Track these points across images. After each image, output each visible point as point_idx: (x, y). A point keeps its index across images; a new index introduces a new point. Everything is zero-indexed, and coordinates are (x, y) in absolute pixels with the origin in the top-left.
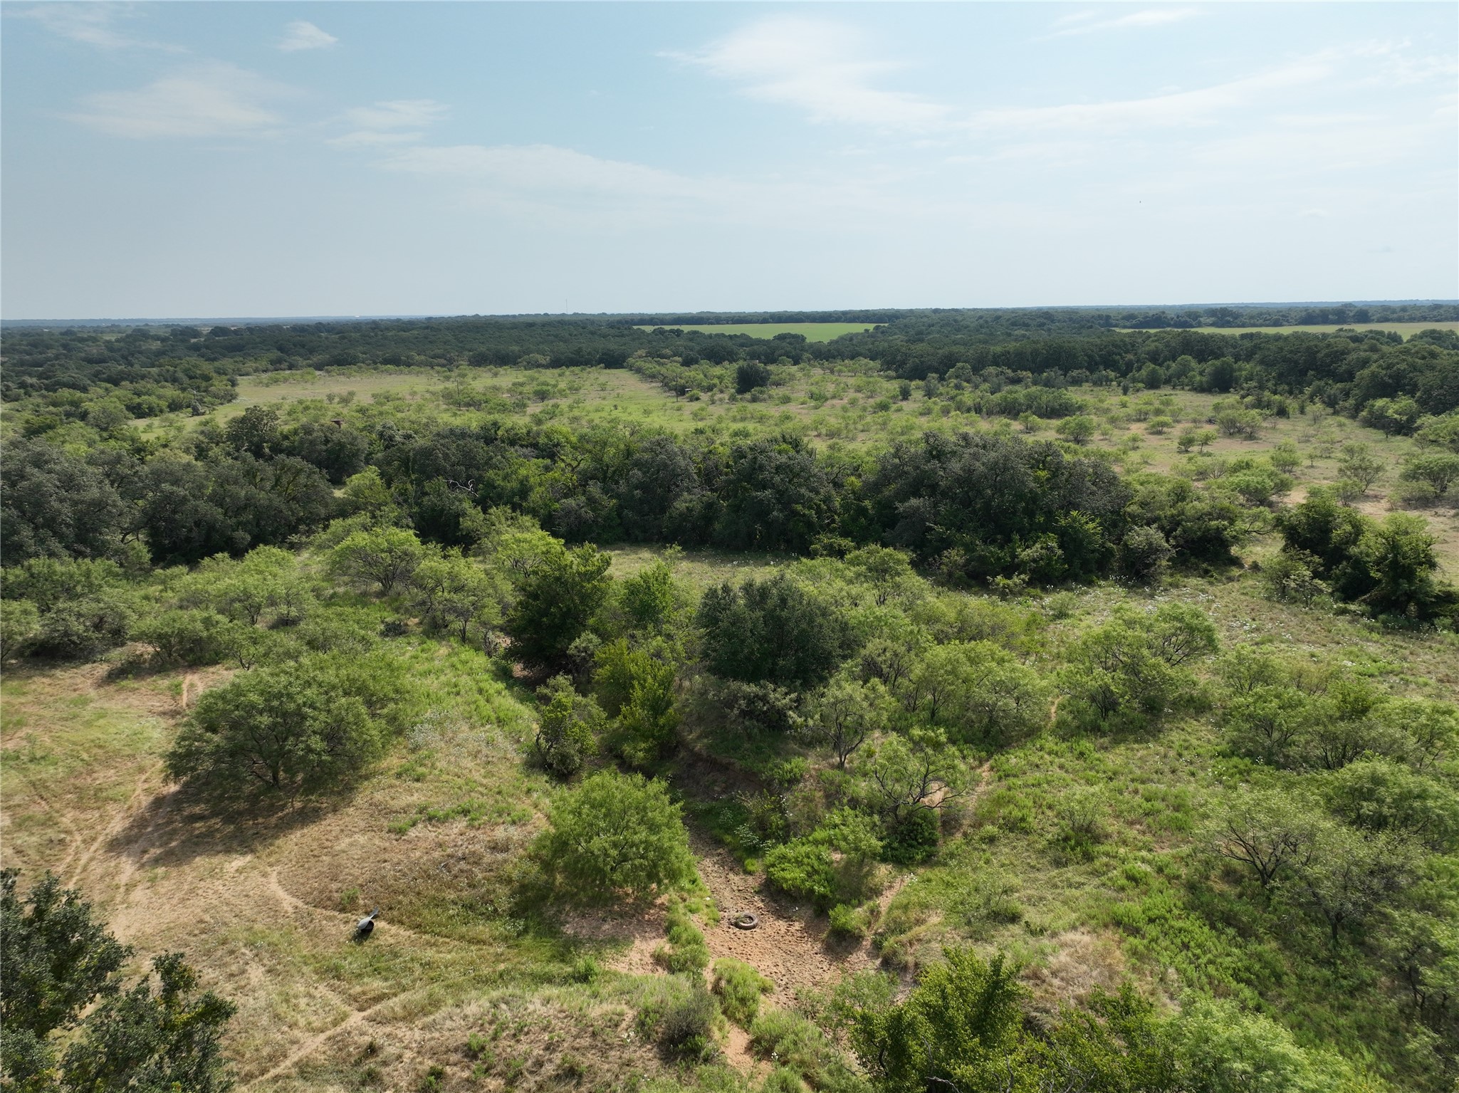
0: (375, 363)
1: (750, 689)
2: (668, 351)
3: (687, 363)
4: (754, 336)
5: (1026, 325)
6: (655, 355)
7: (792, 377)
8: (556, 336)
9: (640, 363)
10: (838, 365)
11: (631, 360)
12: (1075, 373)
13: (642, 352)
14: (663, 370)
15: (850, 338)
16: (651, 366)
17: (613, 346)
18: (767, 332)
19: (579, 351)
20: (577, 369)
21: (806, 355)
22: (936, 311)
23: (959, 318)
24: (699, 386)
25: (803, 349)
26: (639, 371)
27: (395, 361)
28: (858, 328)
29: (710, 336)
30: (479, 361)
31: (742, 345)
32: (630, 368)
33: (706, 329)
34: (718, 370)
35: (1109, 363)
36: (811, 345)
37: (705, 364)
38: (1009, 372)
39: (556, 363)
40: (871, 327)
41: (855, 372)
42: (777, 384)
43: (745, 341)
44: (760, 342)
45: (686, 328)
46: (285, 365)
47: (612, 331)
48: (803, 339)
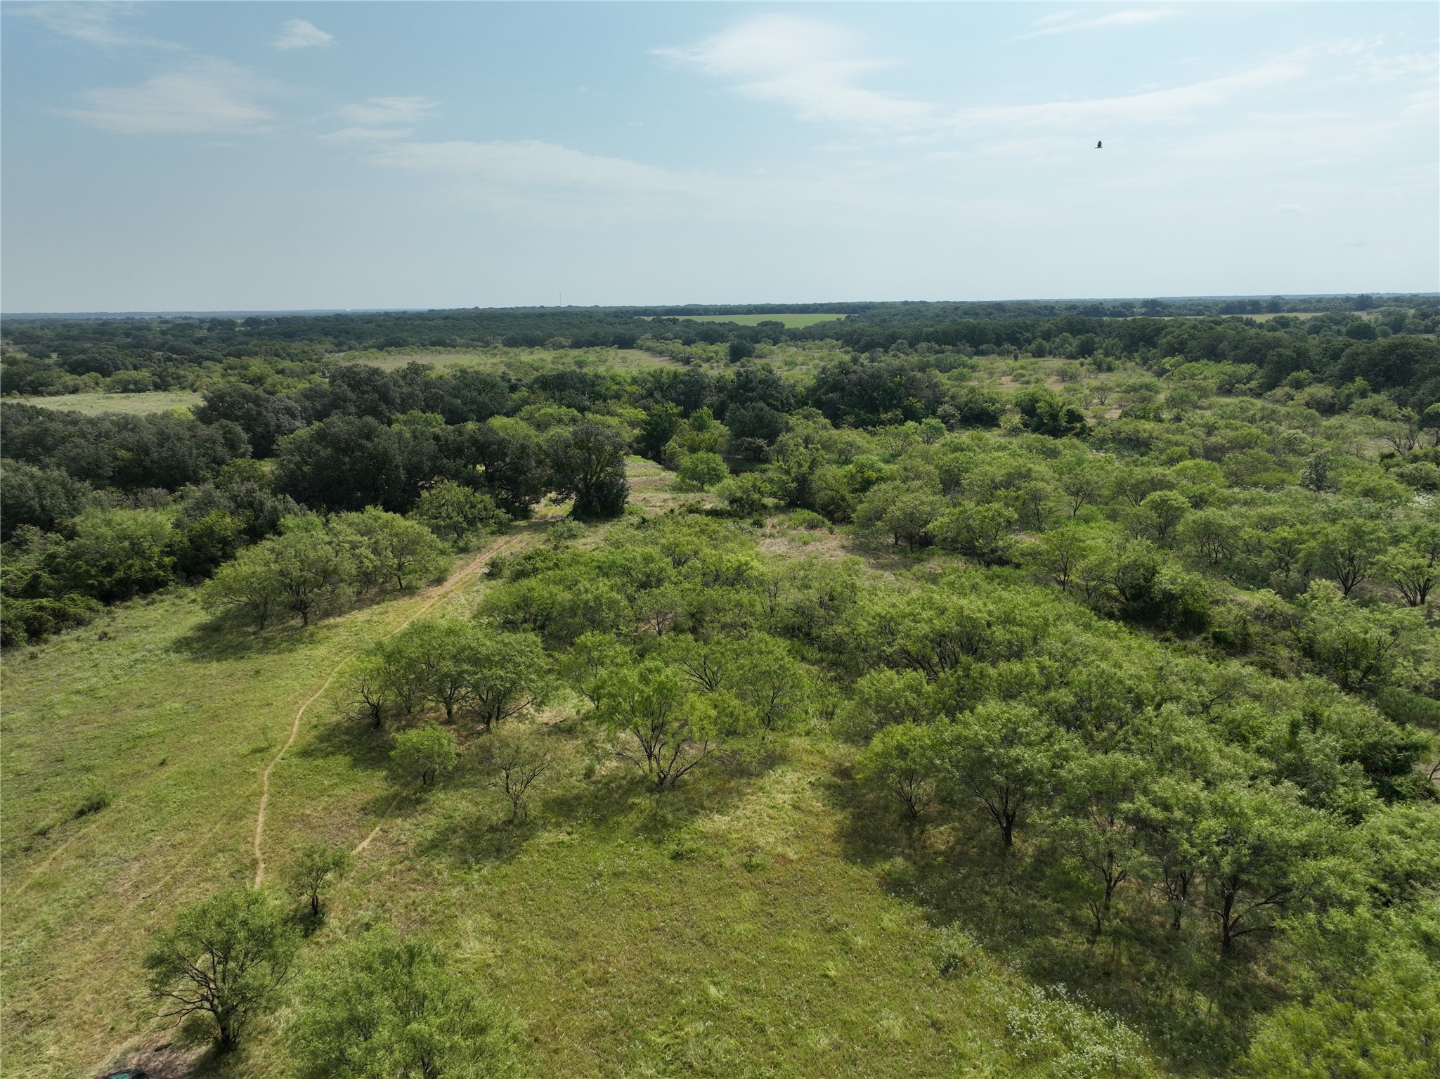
0: (424, 345)
1: (750, 439)
2: (670, 335)
3: (688, 342)
4: (741, 324)
5: (977, 314)
6: (658, 337)
7: (772, 353)
8: (569, 324)
9: (649, 343)
10: (809, 344)
11: (640, 342)
12: (984, 347)
13: (649, 335)
14: (671, 347)
15: (824, 325)
16: (660, 346)
17: (621, 330)
18: (753, 321)
19: (595, 335)
20: (597, 348)
21: (784, 338)
22: (905, 303)
23: (923, 309)
24: (700, 358)
25: (781, 333)
26: (648, 349)
27: (441, 343)
28: (832, 317)
29: (703, 324)
30: (511, 343)
31: (731, 330)
32: (641, 348)
33: (699, 319)
34: (714, 348)
35: (1013, 340)
36: (788, 330)
37: (701, 344)
38: (937, 347)
39: (577, 345)
40: (843, 317)
41: (820, 348)
42: (760, 357)
43: (733, 327)
44: (745, 327)
45: (681, 318)
46: (345, 347)
47: (616, 320)
48: (783, 325)
